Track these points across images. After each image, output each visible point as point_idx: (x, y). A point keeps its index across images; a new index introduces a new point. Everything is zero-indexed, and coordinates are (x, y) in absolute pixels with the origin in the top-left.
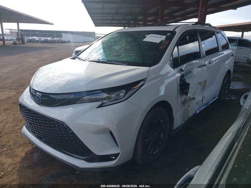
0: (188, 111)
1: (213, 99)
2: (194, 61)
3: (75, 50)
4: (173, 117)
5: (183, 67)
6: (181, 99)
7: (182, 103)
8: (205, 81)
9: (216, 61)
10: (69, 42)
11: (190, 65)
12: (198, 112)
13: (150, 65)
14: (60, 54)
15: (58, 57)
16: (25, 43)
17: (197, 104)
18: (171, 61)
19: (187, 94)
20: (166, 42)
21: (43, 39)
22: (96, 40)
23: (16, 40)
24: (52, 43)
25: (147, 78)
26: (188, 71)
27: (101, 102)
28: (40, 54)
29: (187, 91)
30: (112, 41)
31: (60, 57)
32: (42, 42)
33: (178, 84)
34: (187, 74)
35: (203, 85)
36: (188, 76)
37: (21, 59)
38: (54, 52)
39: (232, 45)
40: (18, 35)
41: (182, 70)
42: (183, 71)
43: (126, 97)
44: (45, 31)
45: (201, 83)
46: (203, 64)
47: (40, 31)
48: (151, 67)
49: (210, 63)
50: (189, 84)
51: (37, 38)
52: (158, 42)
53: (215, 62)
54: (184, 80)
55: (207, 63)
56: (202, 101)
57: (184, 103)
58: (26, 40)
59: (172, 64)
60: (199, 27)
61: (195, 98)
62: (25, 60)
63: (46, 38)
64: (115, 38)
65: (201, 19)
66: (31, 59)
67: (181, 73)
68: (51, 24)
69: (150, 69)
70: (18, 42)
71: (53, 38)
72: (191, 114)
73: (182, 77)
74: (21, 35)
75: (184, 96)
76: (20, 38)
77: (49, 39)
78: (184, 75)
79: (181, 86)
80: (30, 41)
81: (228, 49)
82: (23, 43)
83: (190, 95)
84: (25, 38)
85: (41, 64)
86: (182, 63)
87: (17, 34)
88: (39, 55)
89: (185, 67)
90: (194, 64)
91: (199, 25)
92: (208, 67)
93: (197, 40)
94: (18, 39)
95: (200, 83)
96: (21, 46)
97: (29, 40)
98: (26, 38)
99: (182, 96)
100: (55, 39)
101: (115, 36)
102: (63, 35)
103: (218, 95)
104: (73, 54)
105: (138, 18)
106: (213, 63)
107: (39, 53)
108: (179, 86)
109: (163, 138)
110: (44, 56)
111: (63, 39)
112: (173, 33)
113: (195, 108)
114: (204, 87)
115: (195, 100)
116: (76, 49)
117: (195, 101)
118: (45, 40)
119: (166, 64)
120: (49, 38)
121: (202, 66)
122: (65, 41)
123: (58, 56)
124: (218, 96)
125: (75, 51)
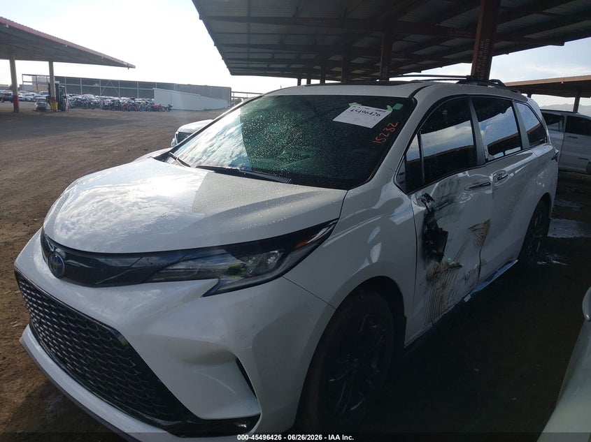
0: (442, 297)
1: (506, 264)
2: (461, 175)
3: (179, 130)
4: (405, 315)
5: (433, 190)
6: (425, 269)
7: (428, 280)
8: (487, 223)
9: (516, 172)
10: (169, 108)
11: (451, 183)
12: (466, 300)
13: (347, 186)
14: (144, 138)
15: (140, 145)
16: (67, 108)
17: (466, 279)
18: (401, 174)
19: (440, 257)
20: (391, 126)
21: (109, 100)
22: (232, 106)
23: (46, 101)
24: (129, 111)
25: (338, 219)
26: (444, 200)
27: (217, 279)
28: (98, 136)
29: (441, 251)
30: (258, 120)
31: (145, 143)
32: (106, 108)
33: (419, 232)
34: (441, 206)
35: (482, 234)
36: (445, 210)
37: (50, 147)
38: (131, 133)
39: (552, 128)
40: (49, 89)
41: (427, 198)
42: (432, 200)
43: (281, 268)
44: (115, 83)
45: (476, 228)
46: (482, 181)
47: (104, 82)
48: (351, 191)
49: (499, 179)
50: (446, 234)
51: (94, 98)
52: (371, 126)
53: (512, 175)
54: (435, 222)
55: (491, 178)
56: (477, 272)
57: (432, 279)
58: (71, 100)
59: (404, 184)
60: (475, 90)
61: (461, 266)
62: (61, 149)
63: (117, 98)
64: (266, 110)
65: (479, 67)
66: (75, 146)
67: (427, 204)
68: (129, 66)
69: (348, 196)
70: (48, 107)
71: (133, 99)
72: (450, 304)
73: (429, 214)
74: (57, 90)
75: (433, 264)
76: (53, 98)
77: (124, 100)
78: (433, 210)
79: (425, 236)
80: (79, 104)
81: (543, 142)
82: (61, 107)
83: (448, 258)
84: (65, 97)
85: (97, 162)
86: (430, 180)
87: (47, 86)
88: (95, 139)
89: (438, 188)
90: (459, 180)
91: (475, 85)
92: (495, 189)
93: (469, 118)
94: (49, 99)
95: (473, 229)
96: (57, 114)
97: (77, 101)
98: (69, 98)
99: (429, 262)
100: (138, 100)
101: (267, 106)
102: (157, 91)
103: (518, 254)
104: (174, 139)
105: (333, 58)
106: (509, 178)
107: (96, 134)
108: (421, 239)
109: (378, 371)
110: (108, 142)
111: (156, 101)
112: (409, 104)
113: (459, 289)
114: (483, 237)
115: (461, 270)
116: (181, 127)
117: (460, 274)
118: (114, 104)
119: (388, 181)
120: (122, 98)
121: (481, 186)
122: (160, 106)
123: (140, 142)
124: (517, 257)
125: (177, 133)
